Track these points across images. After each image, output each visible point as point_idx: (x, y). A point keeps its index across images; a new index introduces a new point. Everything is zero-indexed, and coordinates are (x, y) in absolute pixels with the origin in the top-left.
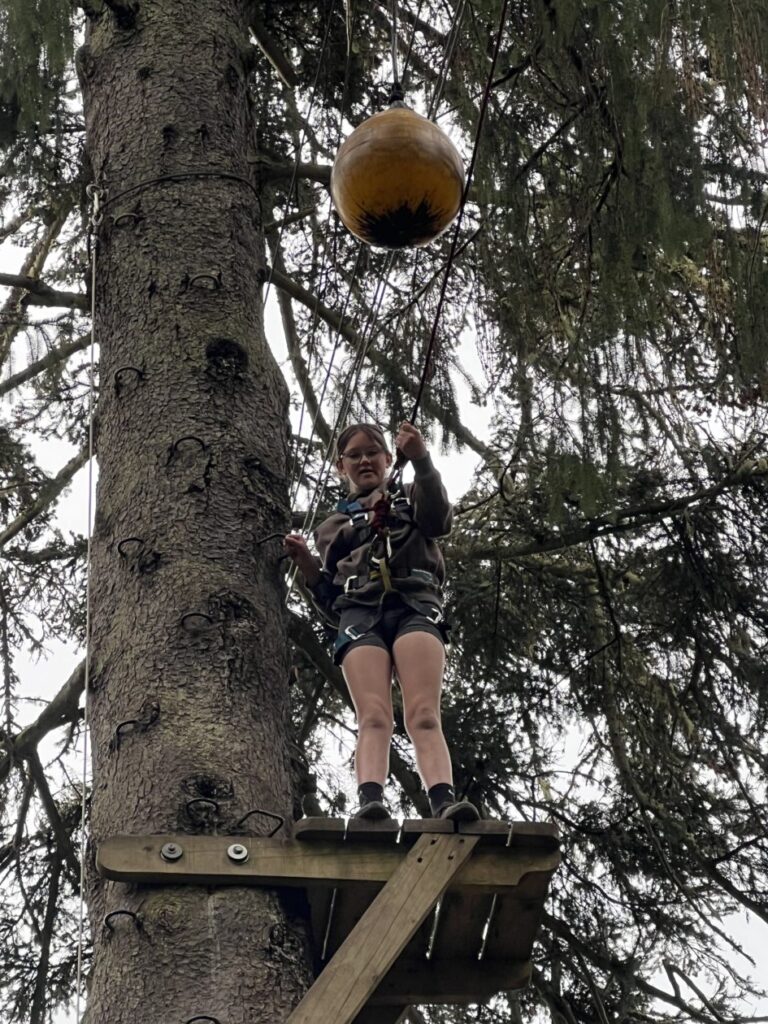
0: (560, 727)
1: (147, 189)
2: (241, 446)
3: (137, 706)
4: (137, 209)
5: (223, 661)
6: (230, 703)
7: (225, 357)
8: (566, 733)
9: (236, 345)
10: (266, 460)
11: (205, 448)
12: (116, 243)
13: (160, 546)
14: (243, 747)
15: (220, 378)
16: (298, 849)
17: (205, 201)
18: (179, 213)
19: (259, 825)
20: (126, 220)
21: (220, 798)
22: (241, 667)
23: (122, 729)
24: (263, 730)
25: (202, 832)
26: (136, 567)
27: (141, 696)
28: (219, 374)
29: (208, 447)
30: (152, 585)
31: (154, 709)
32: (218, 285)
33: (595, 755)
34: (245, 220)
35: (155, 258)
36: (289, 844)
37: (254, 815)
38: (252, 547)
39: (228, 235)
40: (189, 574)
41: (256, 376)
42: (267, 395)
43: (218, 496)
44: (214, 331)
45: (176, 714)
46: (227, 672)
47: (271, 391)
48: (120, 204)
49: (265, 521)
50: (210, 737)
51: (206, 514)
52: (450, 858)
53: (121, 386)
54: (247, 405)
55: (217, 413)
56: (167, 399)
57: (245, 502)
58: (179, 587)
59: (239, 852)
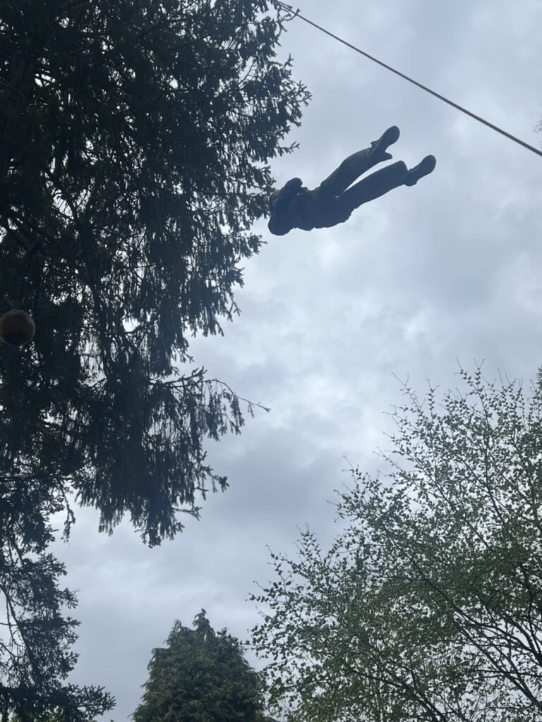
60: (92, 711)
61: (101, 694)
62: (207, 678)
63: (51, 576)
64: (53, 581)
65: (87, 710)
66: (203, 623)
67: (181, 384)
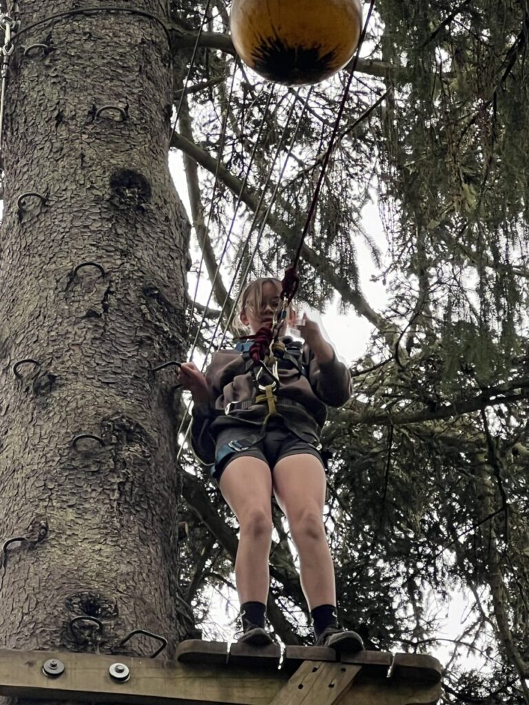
0: (444, 593)
1: (58, 21)
2: (140, 274)
3: (26, 524)
4: (48, 40)
5: (112, 484)
6: (118, 525)
7: (129, 188)
8: (450, 599)
9: (140, 176)
10: (166, 290)
11: (104, 275)
12: (25, 72)
13: (55, 368)
14: (130, 569)
15: (122, 207)
16: (180, 672)
17: (115, 35)
18: (89, 46)
19: (141, 646)
20: (36, 50)
21: (105, 617)
22: (132, 490)
23: (10, 547)
24: (149, 552)
25: (84, 650)
26: (31, 389)
27: (30, 514)
28: (121, 203)
29: (108, 274)
30: (45, 406)
31: (43, 528)
32: (125, 117)
33: (477, 627)
34: (154, 56)
35: (64, 89)
36: (171, 666)
37: (136, 635)
38: (146, 375)
39: (137, 69)
40: (83, 397)
41: (159, 208)
42: (168, 226)
43: (116, 323)
44: (120, 161)
45: (64, 533)
46: (117, 495)
47: (173, 223)
48: (31, 35)
49: (161, 349)
50: (97, 557)
51: (102, 339)
52: (331, 686)
53: (25, 211)
54: (148, 236)
55: (118, 241)
56: (69, 225)
57: (141, 329)
58: (73, 410)
59: (121, 671)
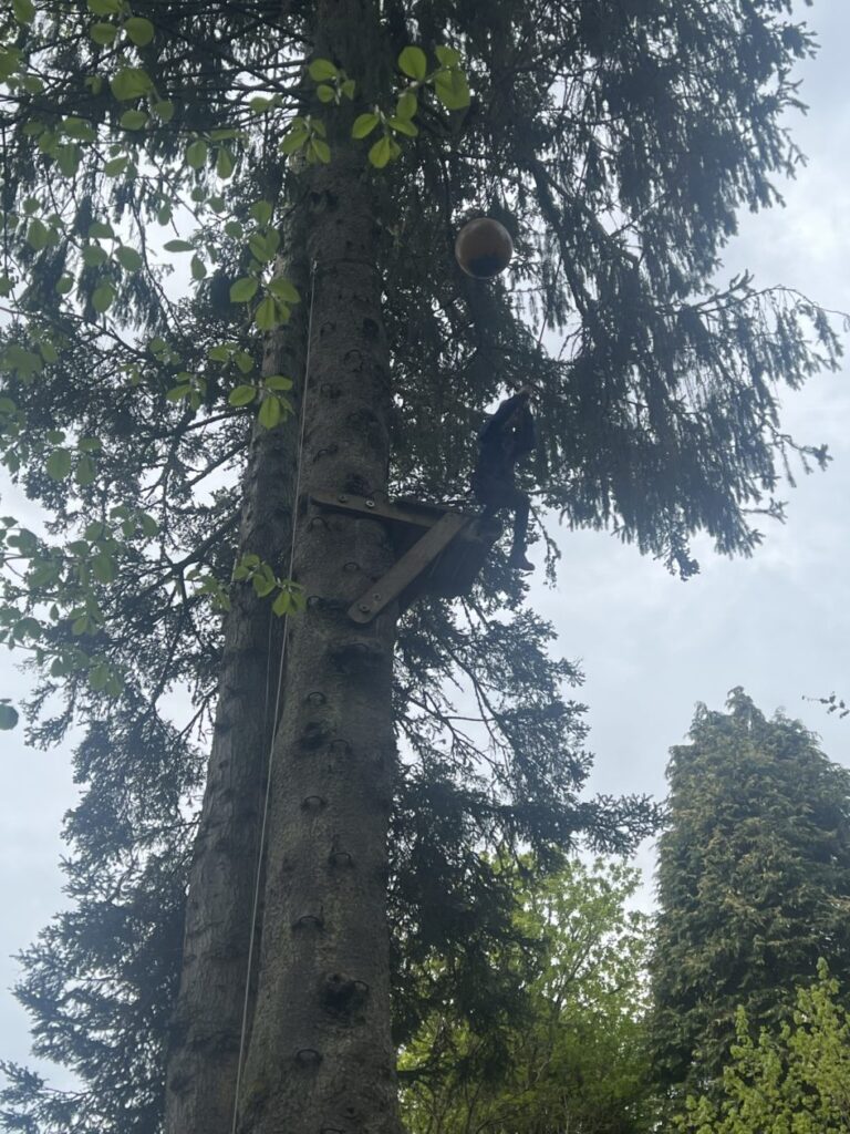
1: (338, 262)
2: (375, 360)
3: (328, 445)
4: (334, 268)
5: (365, 435)
11: (361, 357)
13: (340, 388)
14: (372, 468)
16: (395, 508)
17: (363, 271)
20: (329, 271)
21: (363, 484)
22: (373, 439)
23: (320, 453)
25: (354, 494)
26: (328, 396)
27: (329, 442)
41: (381, 337)
45: (344, 450)
46: (367, 439)
48: (326, 266)
50: (358, 461)
53: (324, 331)
55: (366, 346)
56: (345, 337)
59: (371, 504)
60: (638, 832)
61: (648, 806)
62: (767, 783)
63: (535, 641)
64: (539, 649)
65: (630, 830)
66: (742, 703)
67: (713, 305)
